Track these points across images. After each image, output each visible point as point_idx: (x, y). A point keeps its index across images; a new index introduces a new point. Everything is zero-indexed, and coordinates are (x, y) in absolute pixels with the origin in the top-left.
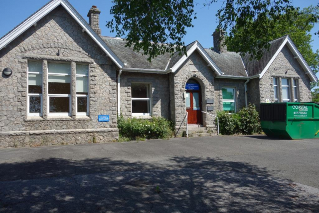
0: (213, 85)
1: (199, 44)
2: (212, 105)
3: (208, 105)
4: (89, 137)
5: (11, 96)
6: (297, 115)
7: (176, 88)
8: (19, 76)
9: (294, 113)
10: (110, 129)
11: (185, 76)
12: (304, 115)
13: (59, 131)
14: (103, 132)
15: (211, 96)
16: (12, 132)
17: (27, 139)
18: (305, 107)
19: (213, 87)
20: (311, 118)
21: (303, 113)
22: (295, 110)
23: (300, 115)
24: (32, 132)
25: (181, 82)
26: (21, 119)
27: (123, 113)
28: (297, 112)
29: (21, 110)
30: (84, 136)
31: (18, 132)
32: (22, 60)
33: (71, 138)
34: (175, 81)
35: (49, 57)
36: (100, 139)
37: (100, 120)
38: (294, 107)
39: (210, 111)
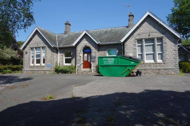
0: (96, 49)
1: (86, 31)
2: (95, 59)
3: (92, 59)
4: (44, 72)
5: (27, 59)
6: (106, 63)
7: (77, 52)
8: (29, 53)
9: (104, 62)
10: (50, 69)
11: (82, 46)
12: (111, 63)
13: (37, 69)
14: (48, 70)
15: (95, 55)
16: (27, 70)
17: (30, 72)
18: (112, 59)
19: (96, 50)
20: (117, 65)
21: (111, 62)
22: (105, 60)
23: (108, 63)
24: (31, 70)
25: (80, 49)
26: (29, 66)
27: (60, 64)
28: (106, 62)
29: (29, 63)
30: (43, 71)
31: (28, 70)
32: (29, 49)
33: (40, 72)
34: (77, 49)
35: (35, 47)
36: (47, 73)
37: (48, 66)
38: (104, 59)
39: (94, 62)
